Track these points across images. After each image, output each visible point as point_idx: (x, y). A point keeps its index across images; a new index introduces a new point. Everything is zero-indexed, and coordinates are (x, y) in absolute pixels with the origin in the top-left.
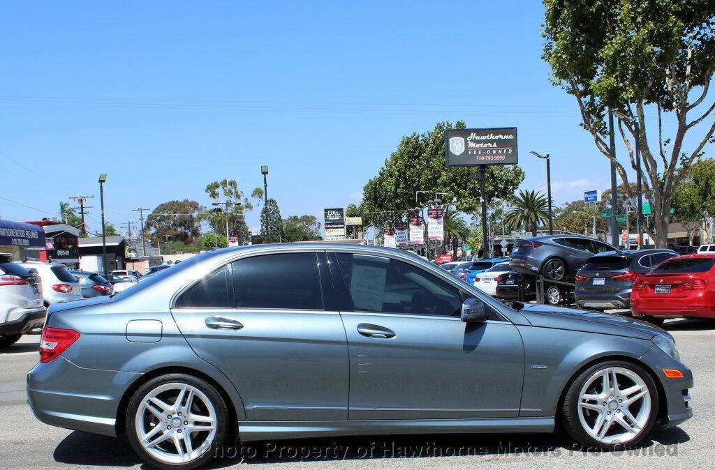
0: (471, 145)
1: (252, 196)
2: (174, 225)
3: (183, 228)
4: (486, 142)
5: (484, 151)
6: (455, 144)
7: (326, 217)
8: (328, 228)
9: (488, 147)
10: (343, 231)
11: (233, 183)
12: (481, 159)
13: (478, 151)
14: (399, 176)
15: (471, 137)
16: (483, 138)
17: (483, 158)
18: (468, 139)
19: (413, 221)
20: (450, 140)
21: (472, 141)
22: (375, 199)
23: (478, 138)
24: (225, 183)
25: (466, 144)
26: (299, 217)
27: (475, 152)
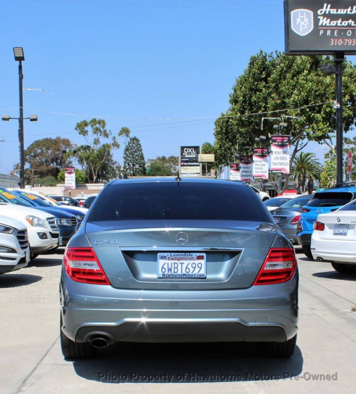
0: (324, 21)
1: (120, 134)
2: (46, 161)
3: (55, 163)
4: (345, 17)
5: (342, 31)
6: (298, 20)
7: (182, 154)
8: (184, 166)
9: (349, 26)
10: (198, 169)
11: (102, 123)
12: (337, 44)
13: (333, 31)
14: (244, 102)
15: (324, 10)
16: (342, 12)
17: (340, 42)
18: (319, 12)
19: (257, 152)
20: (292, 13)
21: (324, 15)
22: (227, 133)
23: (333, 11)
24: (94, 121)
25: (316, 21)
26: (167, 157)
27: (329, 33)
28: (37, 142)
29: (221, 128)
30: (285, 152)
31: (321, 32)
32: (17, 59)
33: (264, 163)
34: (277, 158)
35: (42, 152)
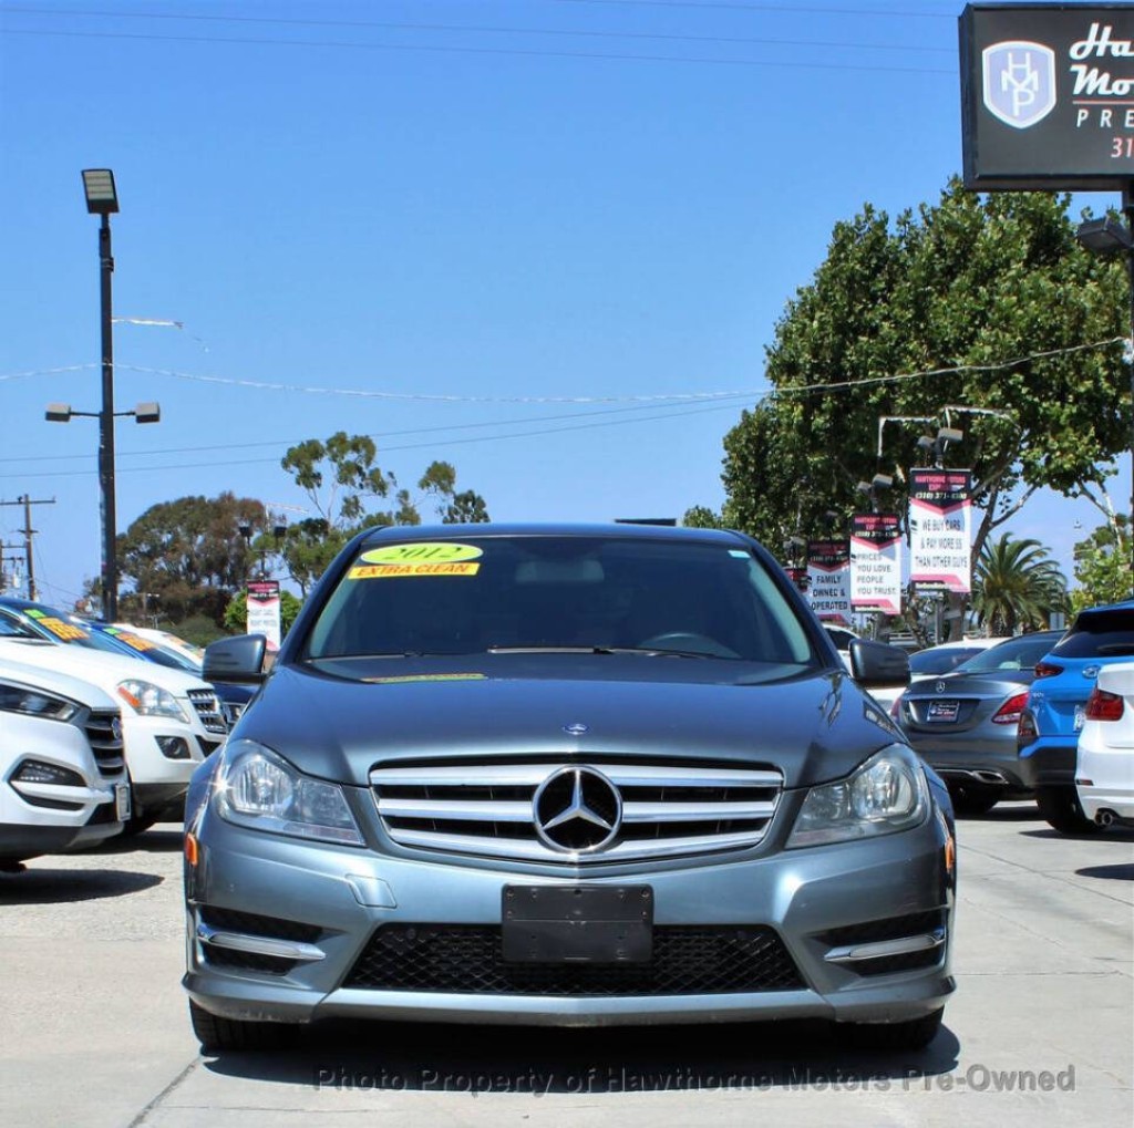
0: (1089, 81)
1: (424, 484)
2: (190, 567)
3: (215, 578)
6: (1007, 77)
11: (364, 445)
13: (1119, 113)
15: (1090, 43)
18: (1073, 53)
19: (862, 527)
20: (987, 53)
21: (1092, 61)
22: (762, 473)
23: (1121, 49)
24: (339, 443)
25: (1065, 79)
27: (1106, 118)
28: (157, 508)
29: (743, 459)
30: (956, 525)
31: (1082, 116)
32: (94, 206)
33: (885, 561)
34: (931, 543)
35: (176, 539)
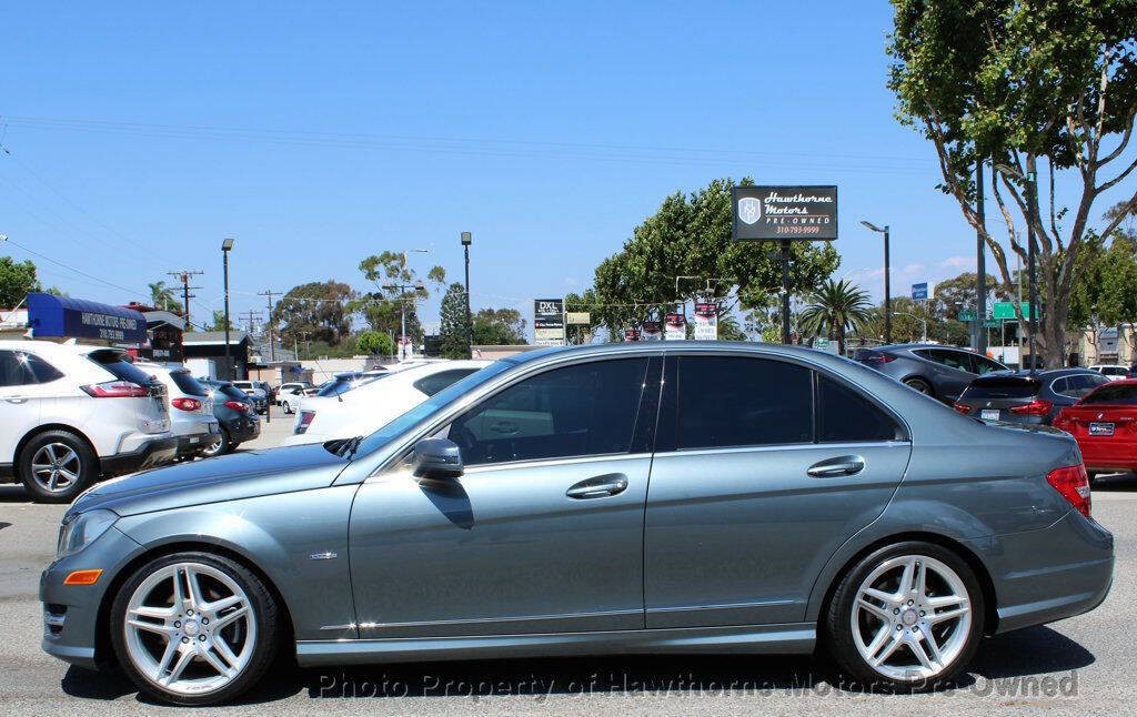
0: (770, 209)
1: (430, 277)
2: (314, 317)
3: (326, 322)
4: (792, 205)
5: (788, 219)
6: (746, 208)
7: (537, 311)
8: (539, 327)
9: (795, 213)
10: (560, 333)
11: (399, 258)
12: (783, 231)
13: (779, 220)
14: (653, 253)
15: (771, 198)
16: (788, 200)
17: (787, 230)
18: (766, 201)
19: (670, 320)
20: (740, 202)
21: (771, 204)
22: (613, 285)
23: (780, 200)
24: (387, 257)
25: (763, 209)
26: (496, 310)
27: (775, 221)
28: (298, 288)
30: (711, 324)
31: (769, 220)
33: (679, 333)
34: (702, 331)
35: (308, 303)
